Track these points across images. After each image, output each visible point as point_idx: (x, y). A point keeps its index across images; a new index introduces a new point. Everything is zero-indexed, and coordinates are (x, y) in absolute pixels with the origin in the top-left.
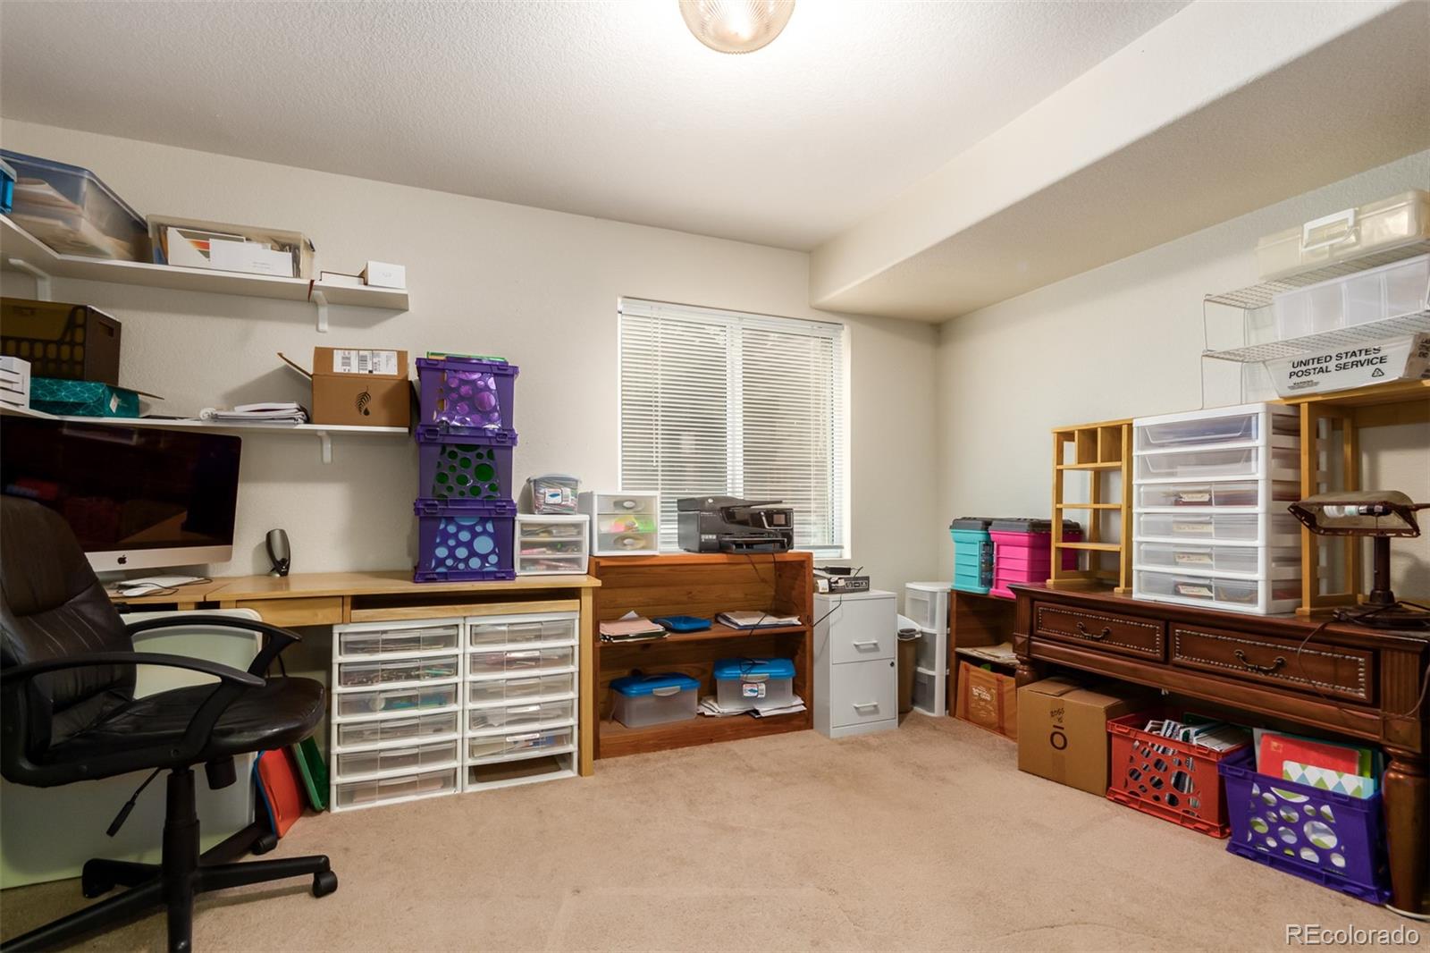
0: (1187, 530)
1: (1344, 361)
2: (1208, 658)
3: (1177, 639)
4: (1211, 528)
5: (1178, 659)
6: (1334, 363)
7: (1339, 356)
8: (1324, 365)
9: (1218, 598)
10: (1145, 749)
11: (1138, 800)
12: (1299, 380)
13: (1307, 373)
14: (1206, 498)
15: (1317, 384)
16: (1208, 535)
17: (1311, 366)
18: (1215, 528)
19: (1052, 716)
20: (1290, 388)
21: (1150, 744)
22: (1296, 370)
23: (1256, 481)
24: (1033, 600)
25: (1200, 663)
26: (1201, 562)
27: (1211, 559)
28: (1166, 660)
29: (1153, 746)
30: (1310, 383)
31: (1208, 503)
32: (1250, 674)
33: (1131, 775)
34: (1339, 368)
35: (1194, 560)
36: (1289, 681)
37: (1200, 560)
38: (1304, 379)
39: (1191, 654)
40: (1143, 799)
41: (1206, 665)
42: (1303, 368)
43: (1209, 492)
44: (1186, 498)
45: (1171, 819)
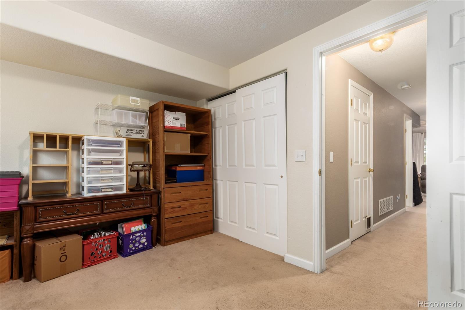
0: (104, 172)
1: (137, 132)
2: (114, 208)
3: (105, 205)
4: (112, 171)
5: (105, 211)
6: (135, 132)
7: (137, 131)
8: (133, 132)
9: (115, 191)
10: (96, 244)
11: (95, 262)
12: (128, 134)
13: (130, 133)
14: (110, 163)
15: (131, 136)
16: (111, 173)
17: (131, 131)
18: (113, 171)
19: (61, 250)
20: (126, 135)
21: (98, 241)
22: (128, 131)
23: (123, 159)
24: (35, 207)
25: (113, 210)
26: (109, 181)
27: (112, 180)
28: (102, 213)
29: (99, 241)
30: (130, 135)
31: (111, 164)
32: (126, 209)
33: (91, 255)
34: (137, 133)
35: (107, 181)
36: (135, 207)
37: (108, 181)
38: (129, 134)
39: (109, 209)
40: (95, 261)
41: (114, 210)
42: (129, 131)
43: (111, 161)
44: (104, 163)
45: (105, 261)
